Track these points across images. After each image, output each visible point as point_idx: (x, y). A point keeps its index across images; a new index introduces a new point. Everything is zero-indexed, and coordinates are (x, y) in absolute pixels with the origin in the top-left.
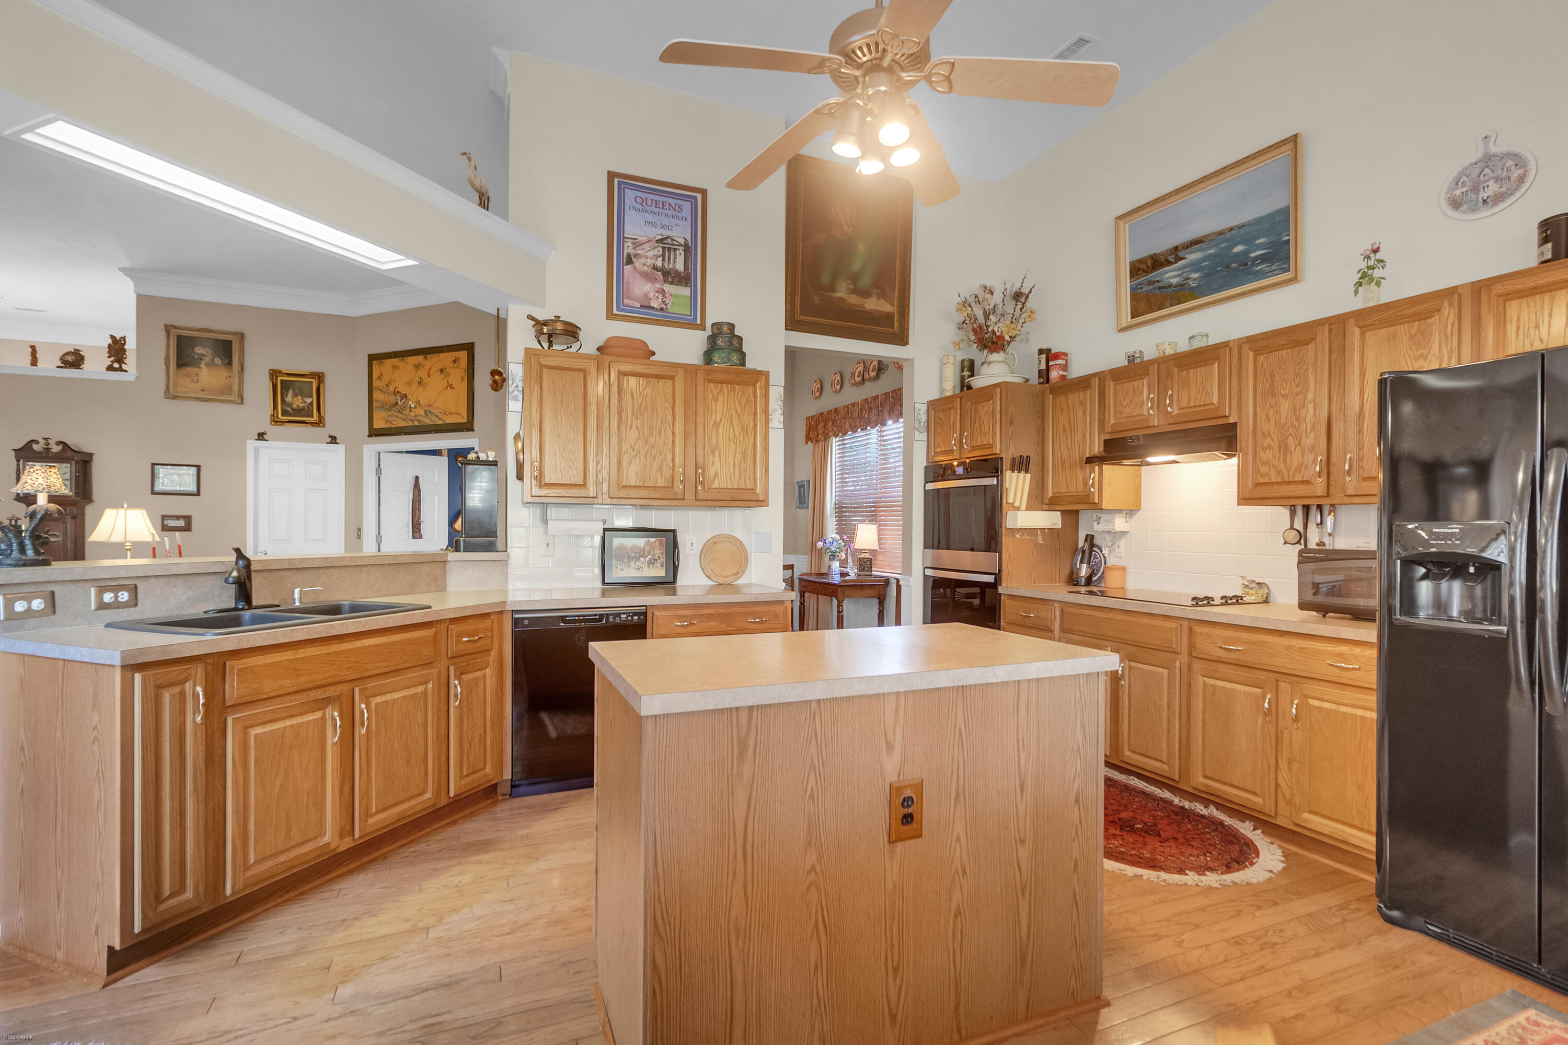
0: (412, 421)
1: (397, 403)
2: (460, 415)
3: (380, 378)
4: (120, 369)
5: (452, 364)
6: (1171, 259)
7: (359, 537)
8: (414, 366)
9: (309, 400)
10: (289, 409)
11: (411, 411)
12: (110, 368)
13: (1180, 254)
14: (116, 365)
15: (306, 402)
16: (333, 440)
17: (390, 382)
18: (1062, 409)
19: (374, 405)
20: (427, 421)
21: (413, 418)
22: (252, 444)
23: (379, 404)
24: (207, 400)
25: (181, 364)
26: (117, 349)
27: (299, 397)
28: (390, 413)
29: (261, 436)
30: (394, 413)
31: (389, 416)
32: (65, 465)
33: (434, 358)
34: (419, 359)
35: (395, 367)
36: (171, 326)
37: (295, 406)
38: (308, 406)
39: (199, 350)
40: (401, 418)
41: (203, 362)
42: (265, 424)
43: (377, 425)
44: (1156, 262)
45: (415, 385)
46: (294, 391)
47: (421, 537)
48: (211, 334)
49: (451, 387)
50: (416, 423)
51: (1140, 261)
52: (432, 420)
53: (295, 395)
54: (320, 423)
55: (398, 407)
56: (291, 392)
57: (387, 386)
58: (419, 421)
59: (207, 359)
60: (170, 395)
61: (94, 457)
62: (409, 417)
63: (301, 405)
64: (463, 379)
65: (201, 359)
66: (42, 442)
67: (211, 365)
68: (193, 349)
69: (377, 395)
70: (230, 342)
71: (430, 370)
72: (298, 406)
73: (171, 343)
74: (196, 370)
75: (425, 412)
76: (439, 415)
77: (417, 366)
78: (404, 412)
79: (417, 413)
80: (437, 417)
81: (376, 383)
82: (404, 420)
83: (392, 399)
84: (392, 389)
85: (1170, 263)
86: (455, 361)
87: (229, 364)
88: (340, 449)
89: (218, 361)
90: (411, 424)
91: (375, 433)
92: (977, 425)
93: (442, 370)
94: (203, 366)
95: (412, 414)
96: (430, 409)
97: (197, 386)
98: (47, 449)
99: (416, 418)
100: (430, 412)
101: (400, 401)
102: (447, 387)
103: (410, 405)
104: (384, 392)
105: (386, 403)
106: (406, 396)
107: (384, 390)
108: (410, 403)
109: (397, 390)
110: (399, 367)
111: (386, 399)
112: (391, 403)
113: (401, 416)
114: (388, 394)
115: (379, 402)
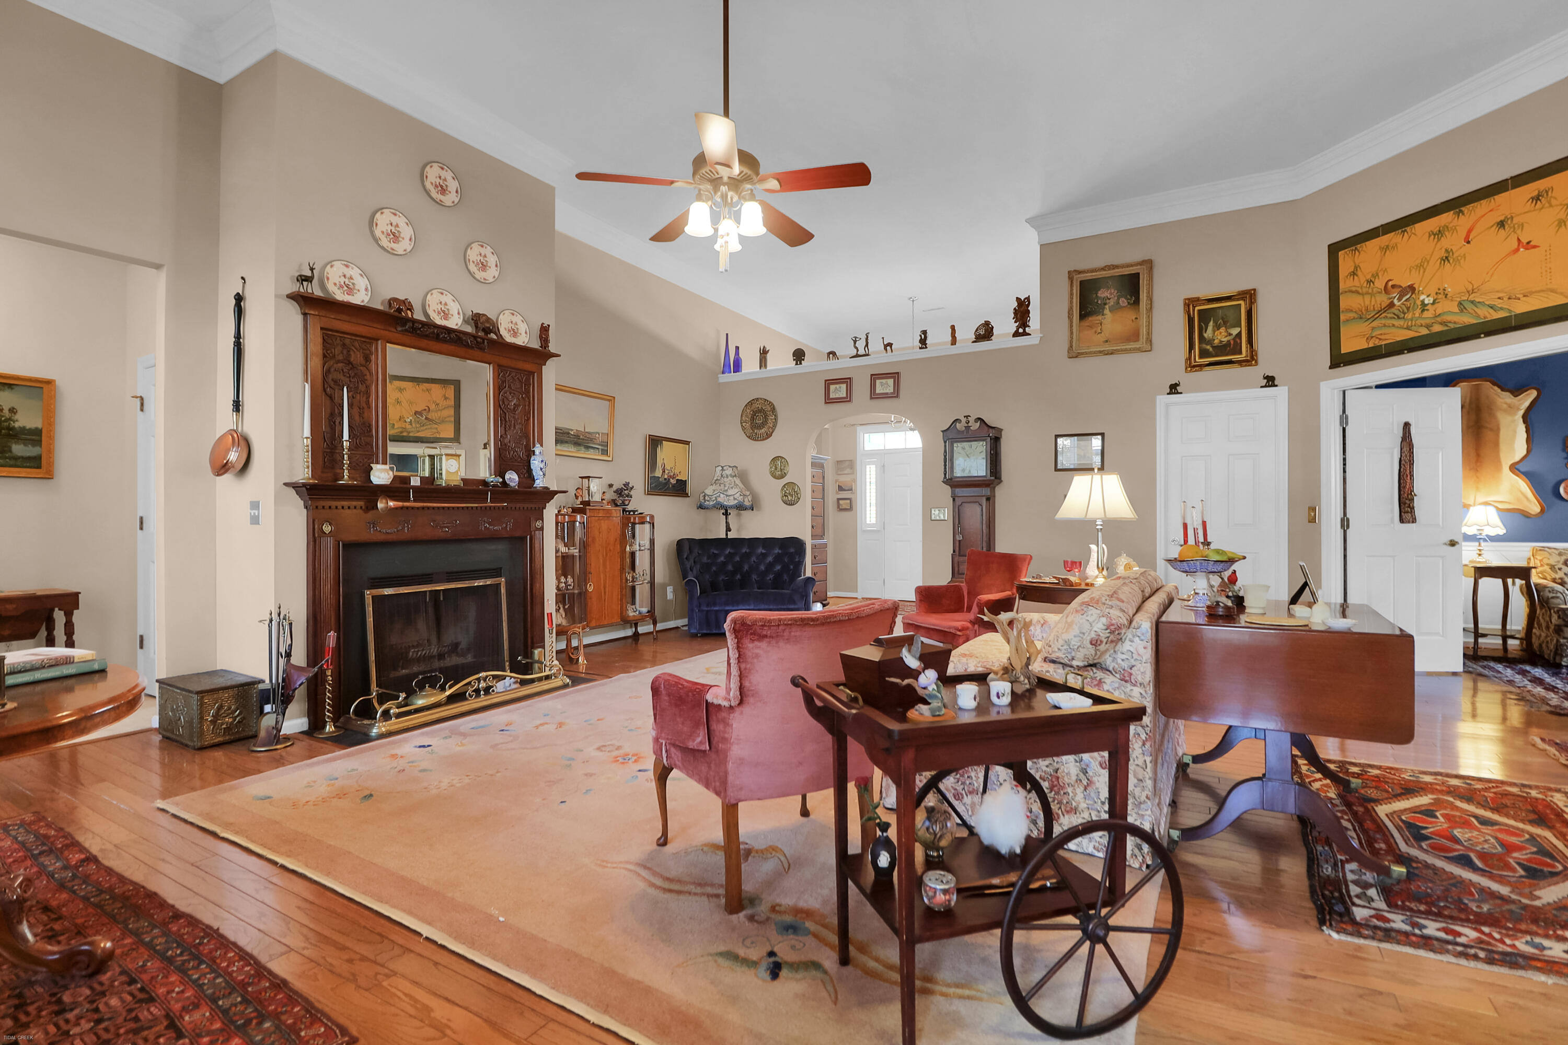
0: (1429, 327)
1: (1392, 305)
2: (1553, 291)
3: (1354, 274)
4: (1025, 334)
5: (1530, 207)
7: (1312, 520)
8: (1432, 234)
9: (1235, 331)
10: (1208, 347)
11: (1423, 311)
12: (1016, 334)
14: (1021, 330)
15: (1230, 334)
16: (1270, 381)
17: (1376, 275)
19: (1343, 317)
20: (1467, 319)
21: (1428, 321)
22: (1163, 400)
23: (1352, 315)
24: (1112, 353)
25: (1082, 317)
26: (1022, 311)
27: (1222, 330)
28: (1375, 324)
29: (1174, 389)
30: (1383, 321)
31: (1373, 328)
32: (981, 443)
33: (1483, 206)
34: (1446, 218)
35: (1385, 249)
36: (1075, 271)
37: (1216, 342)
38: (1234, 339)
39: (1103, 293)
40: (1401, 327)
41: (1107, 307)
42: (1178, 373)
43: (1348, 347)
45: (1433, 265)
46: (1215, 322)
47: (1414, 520)
48: (1117, 270)
49: (1529, 246)
50: (1437, 328)
52: (1478, 316)
53: (1217, 327)
54: (1252, 360)
55: (1393, 310)
56: (1211, 323)
57: (1369, 282)
58: (1443, 323)
59: (1112, 302)
60: (1074, 354)
61: (1003, 433)
62: (1419, 322)
63: (1225, 339)
64: (1561, 224)
65: (1105, 304)
66: (963, 420)
67: (1116, 308)
68: (1096, 294)
69: (1348, 302)
70: (1136, 276)
71: (1470, 231)
72: (1221, 342)
73: (1075, 291)
74: (1100, 317)
75: (1460, 304)
76: (1498, 303)
77: (1439, 234)
78: (1409, 316)
79: (1438, 312)
80: (1492, 307)
81: (1342, 286)
82: (1408, 328)
83: (1383, 300)
84: (1379, 284)
86: (1537, 199)
87: (1137, 302)
88: (1281, 393)
89: (1123, 302)
90: (1424, 331)
91: (1339, 360)
93: (1501, 224)
94: (1107, 311)
95: (1426, 314)
96: (1471, 298)
97: (1102, 337)
98: (968, 428)
99: (1439, 319)
100: (1472, 302)
101: (1399, 299)
102: (1517, 250)
103: (1423, 302)
104: (1363, 294)
105: (1367, 310)
106: (1412, 288)
107: (1365, 290)
108: (1422, 297)
109: (1390, 283)
110: (1395, 247)
111: (1367, 302)
112: (1377, 308)
113: (1401, 322)
114: (1372, 295)
115: (1351, 311)
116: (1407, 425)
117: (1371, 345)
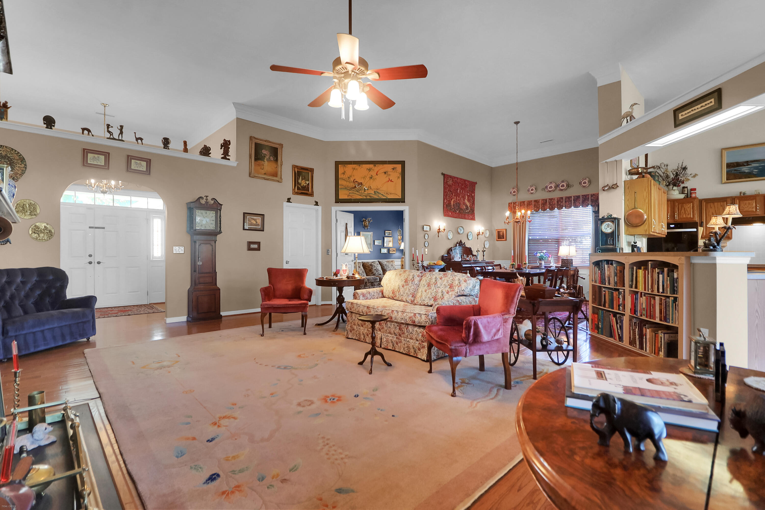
0: (366, 196)
1: (355, 187)
2: (396, 194)
3: (344, 173)
4: (227, 158)
5: (392, 170)
6: (745, 164)
7: (328, 254)
8: (367, 169)
9: (308, 182)
10: (300, 186)
12: (222, 157)
13: (749, 164)
14: (224, 156)
15: (306, 183)
16: (317, 204)
17: (351, 176)
18: (711, 207)
19: (340, 187)
20: (376, 197)
22: (286, 204)
23: (343, 187)
24: (267, 179)
25: (256, 160)
26: (225, 147)
27: (304, 181)
28: (350, 192)
29: (289, 200)
30: (353, 191)
31: (350, 193)
32: (212, 212)
33: (381, 166)
34: (371, 166)
35: (353, 169)
36: (254, 137)
37: (302, 185)
38: (307, 185)
39: (264, 152)
40: (358, 195)
41: (266, 158)
42: (290, 194)
43: (341, 197)
44: (738, 164)
45: (368, 179)
48: (270, 144)
49: (391, 181)
50: (368, 197)
51: (731, 163)
52: (379, 197)
53: (302, 179)
54: (312, 195)
55: (356, 189)
56: (301, 177)
57: (349, 178)
58: (370, 196)
59: (267, 157)
60: (252, 175)
62: (363, 194)
63: (305, 185)
64: (398, 178)
65: (265, 157)
66: (205, 198)
67: (269, 160)
68: (262, 151)
69: (340, 182)
70: (277, 149)
71: (377, 172)
72: (303, 185)
73: (253, 146)
74: (263, 162)
75: (374, 192)
76: (384, 194)
77: (370, 170)
78: (360, 192)
79: (368, 193)
80: (382, 195)
81: (340, 176)
82: (360, 195)
83: (352, 185)
84: (352, 179)
85: (745, 166)
86: (393, 169)
87: (277, 160)
88: (319, 208)
89: (272, 158)
90: (365, 198)
91: (338, 201)
92: (683, 211)
93: (385, 173)
94: (265, 160)
95: (365, 192)
96: (377, 191)
97: (263, 172)
98: (207, 202)
99: (369, 195)
100: (378, 192)
101: (358, 186)
102: (389, 181)
103: (364, 188)
104: (347, 181)
105: (348, 186)
106: (361, 184)
107: (347, 180)
108: (364, 187)
109: (355, 180)
110: (357, 169)
111: (348, 184)
112: (351, 187)
113: (358, 193)
114: (349, 182)
115: (343, 185)
116: (347, 224)
117: (349, 198)
